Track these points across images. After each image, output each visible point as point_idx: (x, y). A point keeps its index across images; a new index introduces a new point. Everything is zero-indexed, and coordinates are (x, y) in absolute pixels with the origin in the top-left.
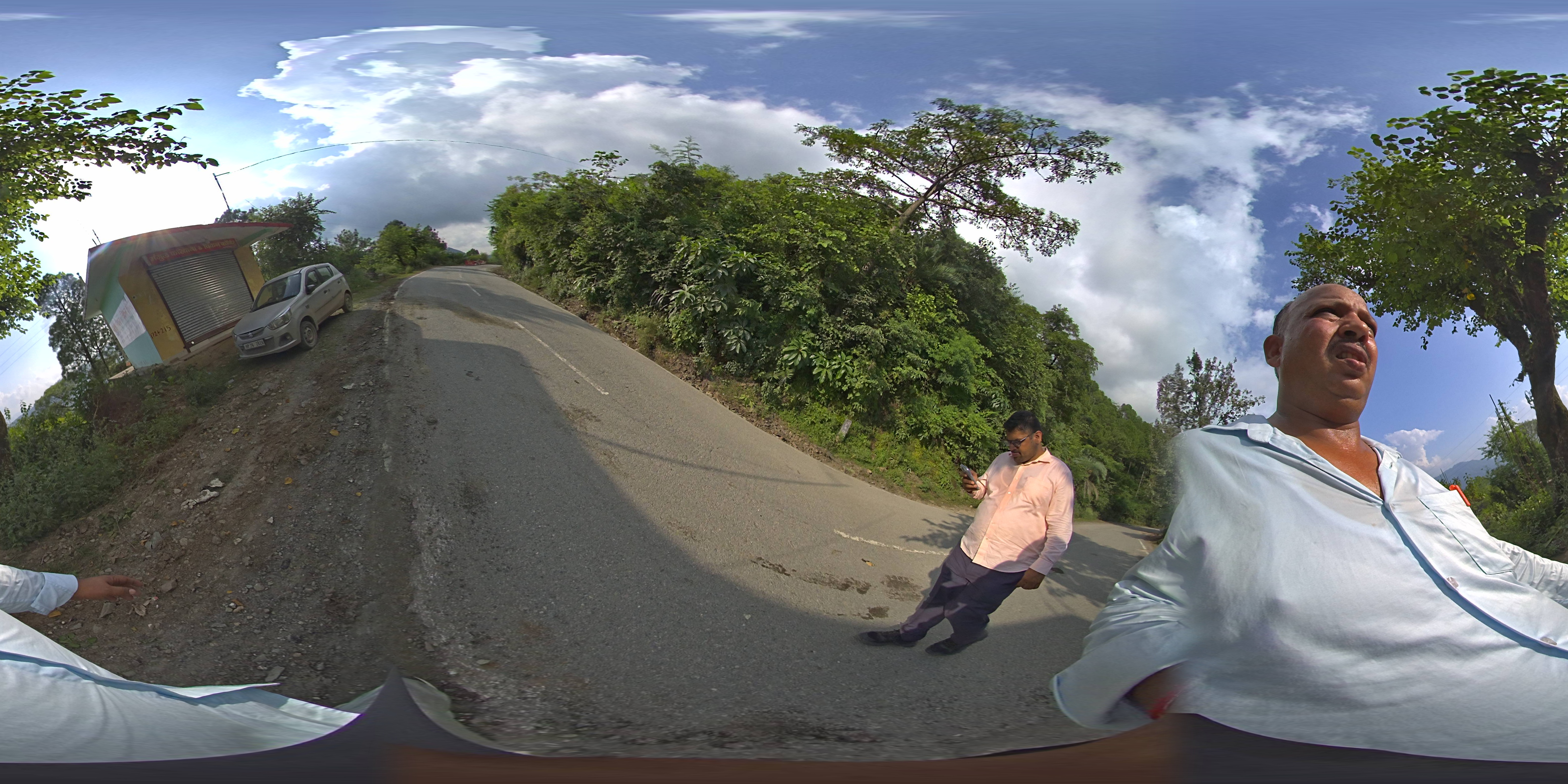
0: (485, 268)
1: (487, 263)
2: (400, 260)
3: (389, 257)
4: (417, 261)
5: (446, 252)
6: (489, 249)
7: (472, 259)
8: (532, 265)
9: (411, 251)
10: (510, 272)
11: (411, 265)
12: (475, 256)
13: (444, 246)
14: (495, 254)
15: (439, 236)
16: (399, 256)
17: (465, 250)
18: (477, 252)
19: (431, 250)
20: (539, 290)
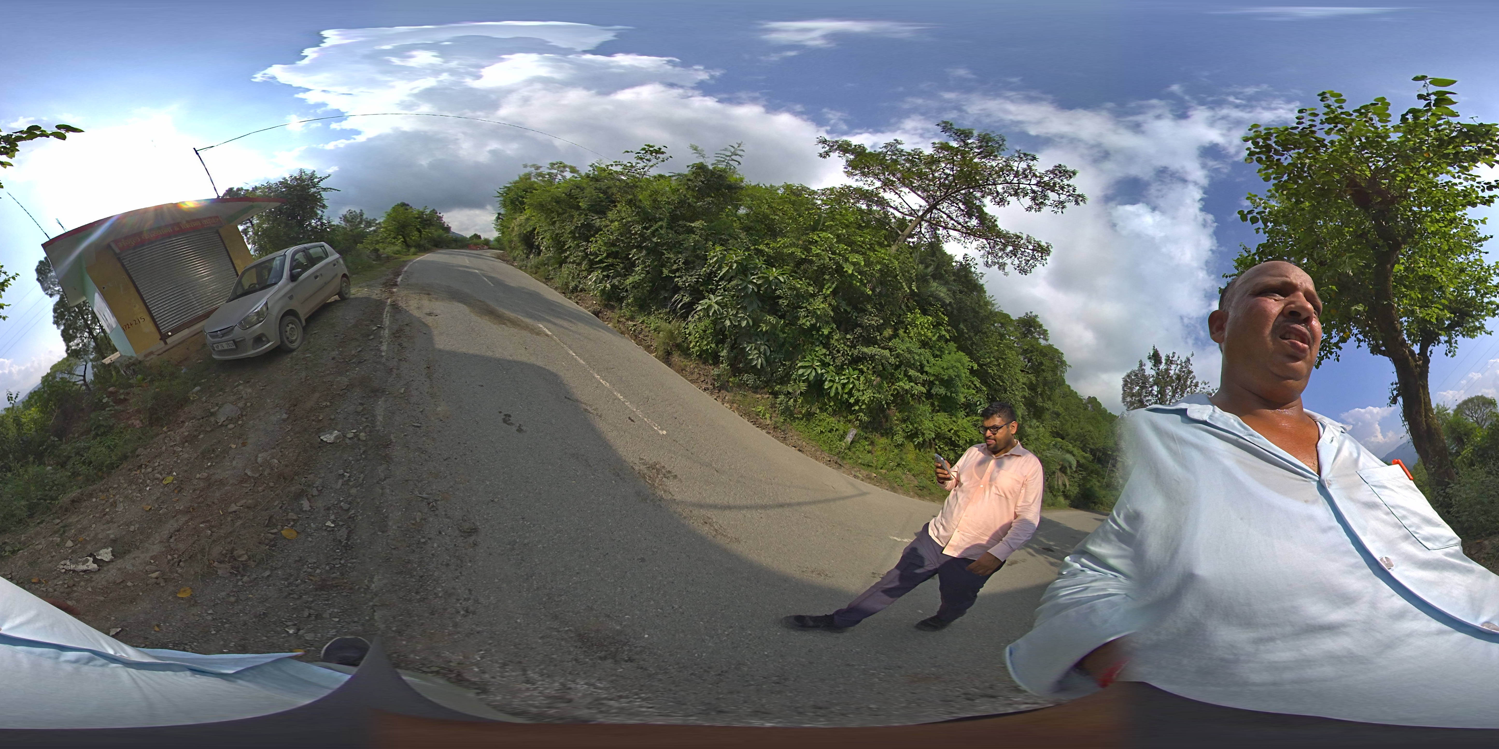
0: (489, 253)
1: (490, 248)
2: (405, 242)
3: (394, 238)
4: (422, 243)
5: (450, 235)
6: (493, 234)
7: (475, 243)
8: (539, 254)
9: (416, 233)
10: (515, 259)
11: (415, 247)
12: (478, 241)
13: (448, 229)
14: (498, 240)
15: (444, 220)
16: (404, 238)
17: (468, 234)
18: (479, 237)
19: (436, 233)
20: (547, 280)
